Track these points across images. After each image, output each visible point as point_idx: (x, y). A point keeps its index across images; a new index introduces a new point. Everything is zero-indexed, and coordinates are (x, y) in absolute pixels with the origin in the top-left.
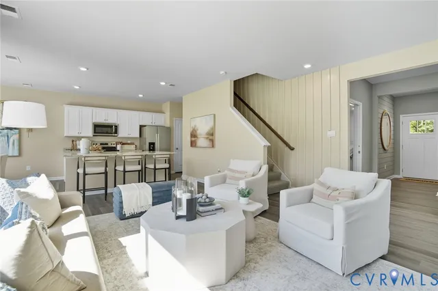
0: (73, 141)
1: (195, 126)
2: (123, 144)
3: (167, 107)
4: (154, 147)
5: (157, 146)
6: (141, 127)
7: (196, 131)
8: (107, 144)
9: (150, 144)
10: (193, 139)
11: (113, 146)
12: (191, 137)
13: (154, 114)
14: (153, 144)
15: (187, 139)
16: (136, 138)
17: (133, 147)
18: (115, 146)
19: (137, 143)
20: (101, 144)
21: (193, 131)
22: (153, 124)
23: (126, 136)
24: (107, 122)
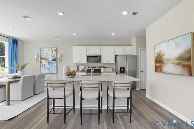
0: (77, 66)
1: (160, 52)
2: (105, 68)
3: (134, 41)
4: (124, 70)
5: (126, 69)
6: (116, 56)
7: (161, 57)
8: (95, 68)
9: (121, 68)
10: (158, 64)
11: (99, 69)
12: (155, 63)
13: (125, 47)
14: (124, 68)
15: (151, 64)
16: (113, 64)
17: (111, 70)
18: (100, 69)
19: (114, 67)
20: (92, 68)
21: (157, 57)
22: (124, 54)
23: (106, 62)
24: (95, 54)
